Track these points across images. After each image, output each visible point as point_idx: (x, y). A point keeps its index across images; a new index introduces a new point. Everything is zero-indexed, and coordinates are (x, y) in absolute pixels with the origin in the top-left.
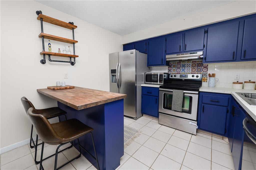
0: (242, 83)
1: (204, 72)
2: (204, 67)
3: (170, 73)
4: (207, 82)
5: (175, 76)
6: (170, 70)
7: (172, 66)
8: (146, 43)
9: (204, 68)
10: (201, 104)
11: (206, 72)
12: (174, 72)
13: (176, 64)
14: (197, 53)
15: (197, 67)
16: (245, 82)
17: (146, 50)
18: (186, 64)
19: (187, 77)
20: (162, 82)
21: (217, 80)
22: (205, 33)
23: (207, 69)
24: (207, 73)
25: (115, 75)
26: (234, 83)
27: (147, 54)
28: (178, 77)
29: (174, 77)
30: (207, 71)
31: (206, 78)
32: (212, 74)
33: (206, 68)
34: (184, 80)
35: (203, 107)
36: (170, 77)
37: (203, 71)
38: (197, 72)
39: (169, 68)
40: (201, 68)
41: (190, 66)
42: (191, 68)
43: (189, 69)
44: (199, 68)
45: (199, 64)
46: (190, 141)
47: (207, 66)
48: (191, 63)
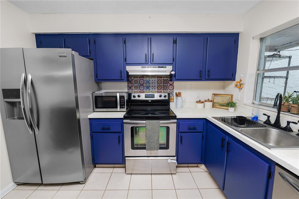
0: (203, 102)
1: (170, 90)
2: (170, 84)
3: (130, 91)
4: (173, 102)
5: (139, 96)
6: (130, 88)
7: (133, 82)
8: (89, 41)
9: (170, 85)
10: (178, 134)
11: (172, 90)
12: (136, 91)
13: (139, 79)
14: (166, 68)
15: (163, 84)
16: (205, 101)
17: (90, 53)
18: (150, 79)
19: (154, 98)
20: (124, 108)
21: (184, 99)
22: (174, 43)
23: (173, 86)
24: (174, 91)
25: (20, 102)
26: (197, 102)
27: (92, 59)
28: (143, 97)
29: (137, 98)
30: (173, 89)
31: (172, 98)
32: (178, 93)
33: (172, 85)
34: (150, 101)
35: (181, 137)
36: (133, 98)
37: (169, 89)
38: (163, 90)
39: (128, 84)
40: (167, 85)
41: (155, 83)
42: (156, 86)
43: (155, 86)
44: (165, 86)
45: (165, 80)
46: (175, 189)
47: (173, 83)
48: (157, 79)
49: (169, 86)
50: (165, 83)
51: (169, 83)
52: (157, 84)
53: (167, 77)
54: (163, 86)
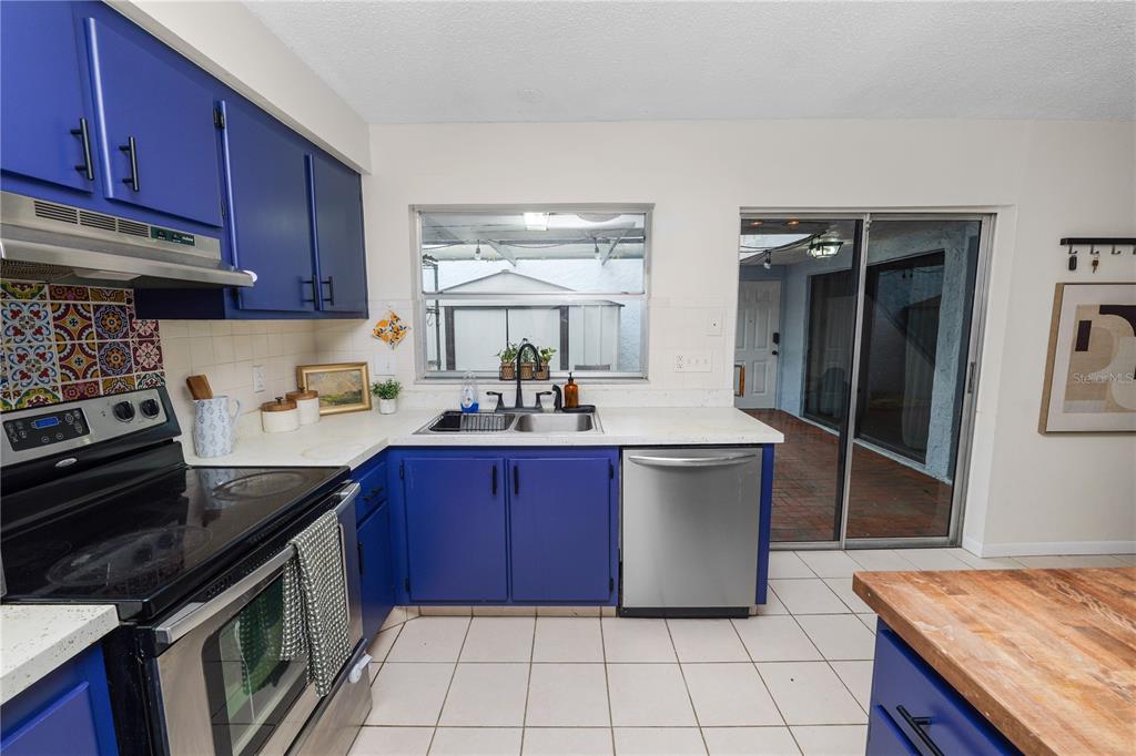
0: (292, 405)
1: (144, 369)
2: (139, 336)
9: (141, 343)
11: (155, 368)
14: (192, 244)
15: (100, 336)
19: (86, 431)
23: (159, 348)
24: (163, 374)
26: (267, 407)
30: (160, 360)
33: (153, 343)
37: (137, 363)
38: (104, 373)
40: (126, 345)
41: (39, 331)
42: (54, 350)
43: (42, 356)
44: (114, 348)
45: (109, 311)
46: (436, 727)
47: (156, 329)
48: (49, 301)
49: (135, 350)
50: (113, 333)
51: (133, 329)
52: (59, 337)
53: (118, 296)
54: (101, 346)
